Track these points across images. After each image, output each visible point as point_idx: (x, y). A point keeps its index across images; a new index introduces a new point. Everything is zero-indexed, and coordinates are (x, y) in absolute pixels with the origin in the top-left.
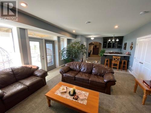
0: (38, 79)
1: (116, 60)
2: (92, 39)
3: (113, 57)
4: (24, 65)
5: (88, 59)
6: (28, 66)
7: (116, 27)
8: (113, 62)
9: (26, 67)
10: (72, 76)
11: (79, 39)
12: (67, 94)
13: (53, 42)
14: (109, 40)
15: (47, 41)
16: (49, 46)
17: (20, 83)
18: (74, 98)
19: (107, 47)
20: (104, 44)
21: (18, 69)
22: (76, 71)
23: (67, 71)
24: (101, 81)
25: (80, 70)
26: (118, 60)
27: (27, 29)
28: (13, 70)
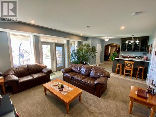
0: (44, 74)
1: (129, 65)
2: (106, 40)
3: (125, 61)
4: (36, 64)
5: (103, 63)
6: (39, 64)
7: (123, 28)
8: (126, 68)
9: (37, 65)
10: (70, 76)
11: (89, 42)
12: (57, 87)
13: (63, 45)
14: (126, 41)
15: (57, 45)
16: (59, 49)
17: (31, 76)
18: (59, 90)
19: (126, 50)
20: (122, 47)
21: (31, 66)
22: (76, 72)
23: (68, 71)
24: (92, 83)
25: (80, 72)
26: (131, 65)
27: (40, 36)
28: (28, 66)
